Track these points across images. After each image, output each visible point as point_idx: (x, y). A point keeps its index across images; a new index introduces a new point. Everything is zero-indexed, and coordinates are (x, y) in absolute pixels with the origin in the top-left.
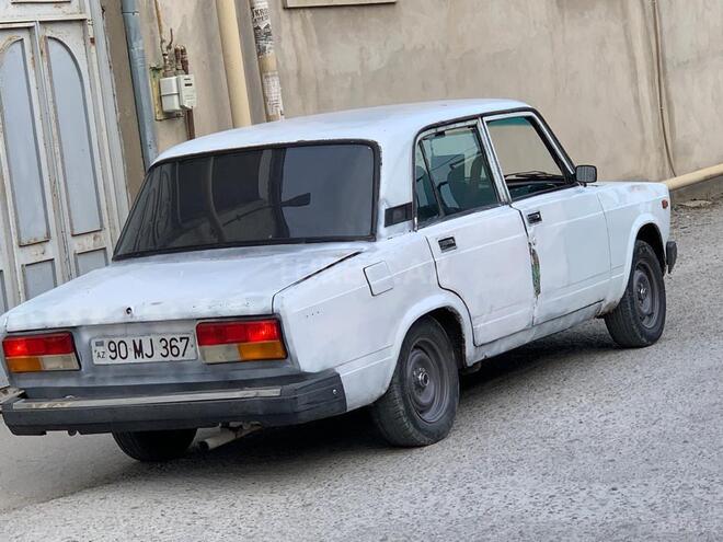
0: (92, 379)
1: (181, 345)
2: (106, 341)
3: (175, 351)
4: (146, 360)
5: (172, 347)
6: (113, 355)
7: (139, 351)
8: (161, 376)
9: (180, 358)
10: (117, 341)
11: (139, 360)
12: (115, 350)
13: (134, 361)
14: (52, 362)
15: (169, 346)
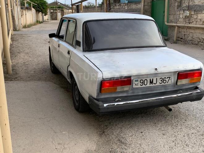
0: (133, 93)
1: (167, 80)
2: (139, 80)
3: (165, 81)
4: (154, 85)
5: (164, 80)
6: (142, 84)
7: (151, 82)
8: (159, 90)
9: (166, 84)
10: (144, 80)
11: (151, 85)
12: (143, 83)
13: (149, 85)
15: (163, 80)
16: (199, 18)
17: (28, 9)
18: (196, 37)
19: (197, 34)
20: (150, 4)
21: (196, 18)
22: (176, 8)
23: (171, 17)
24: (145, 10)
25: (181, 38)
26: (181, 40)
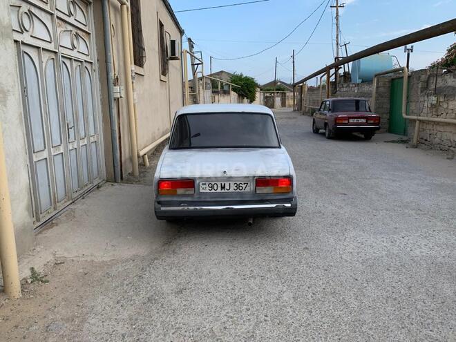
0: (200, 198)
1: (244, 186)
2: (207, 183)
3: (241, 188)
4: (226, 191)
7: (223, 187)
8: (233, 198)
9: (243, 191)
10: (213, 183)
11: (223, 191)
12: (212, 187)
13: (220, 191)
14: (180, 191)
15: (238, 186)
16: (451, 107)
17: (226, 93)
18: (446, 138)
19: (447, 133)
20: (388, 85)
21: (447, 108)
22: (419, 91)
23: (413, 107)
24: (380, 95)
25: (426, 140)
26: (426, 142)
